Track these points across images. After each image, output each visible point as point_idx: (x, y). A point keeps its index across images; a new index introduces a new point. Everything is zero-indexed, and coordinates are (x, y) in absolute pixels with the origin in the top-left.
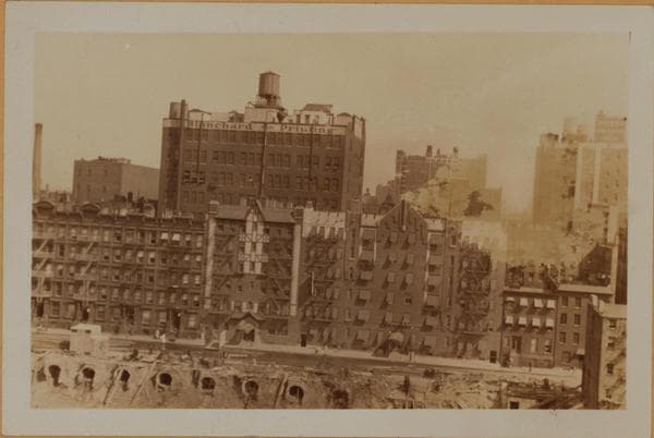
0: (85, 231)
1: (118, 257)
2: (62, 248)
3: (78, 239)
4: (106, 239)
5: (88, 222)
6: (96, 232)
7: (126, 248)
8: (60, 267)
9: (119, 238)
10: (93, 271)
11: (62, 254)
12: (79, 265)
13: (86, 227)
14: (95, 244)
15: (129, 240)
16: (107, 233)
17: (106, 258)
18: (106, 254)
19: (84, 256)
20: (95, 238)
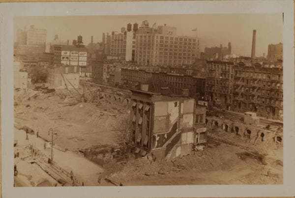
0: (256, 74)
1: (269, 86)
2: (248, 81)
3: (253, 77)
4: (264, 78)
5: (257, 70)
6: (260, 75)
7: (272, 82)
8: (247, 89)
9: (269, 78)
10: (259, 91)
11: (247, 83)
12: (254, 88)
13: (256, 73)
14: (260, 80)
15: (273, 79)
16: (265, 75)
17: (264, 86)
18: (265, 84)
19: (256, 84)
20: (260, 77)
